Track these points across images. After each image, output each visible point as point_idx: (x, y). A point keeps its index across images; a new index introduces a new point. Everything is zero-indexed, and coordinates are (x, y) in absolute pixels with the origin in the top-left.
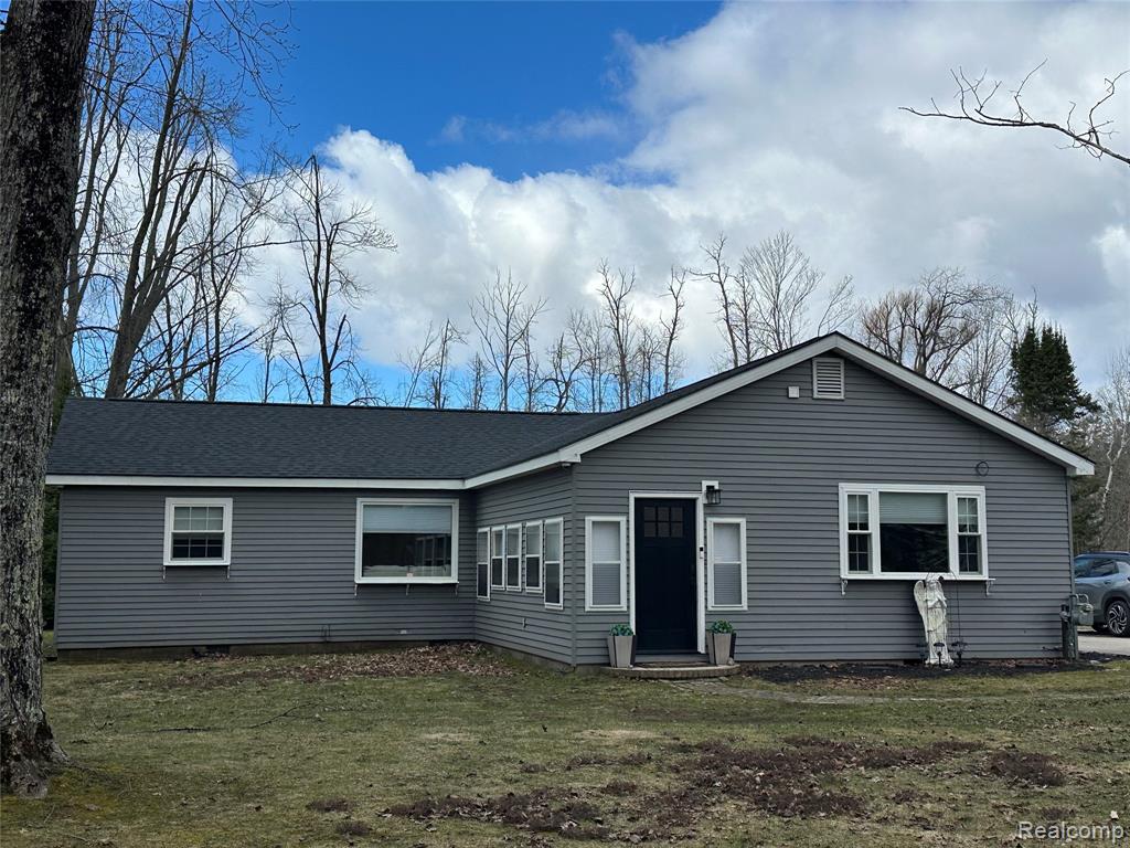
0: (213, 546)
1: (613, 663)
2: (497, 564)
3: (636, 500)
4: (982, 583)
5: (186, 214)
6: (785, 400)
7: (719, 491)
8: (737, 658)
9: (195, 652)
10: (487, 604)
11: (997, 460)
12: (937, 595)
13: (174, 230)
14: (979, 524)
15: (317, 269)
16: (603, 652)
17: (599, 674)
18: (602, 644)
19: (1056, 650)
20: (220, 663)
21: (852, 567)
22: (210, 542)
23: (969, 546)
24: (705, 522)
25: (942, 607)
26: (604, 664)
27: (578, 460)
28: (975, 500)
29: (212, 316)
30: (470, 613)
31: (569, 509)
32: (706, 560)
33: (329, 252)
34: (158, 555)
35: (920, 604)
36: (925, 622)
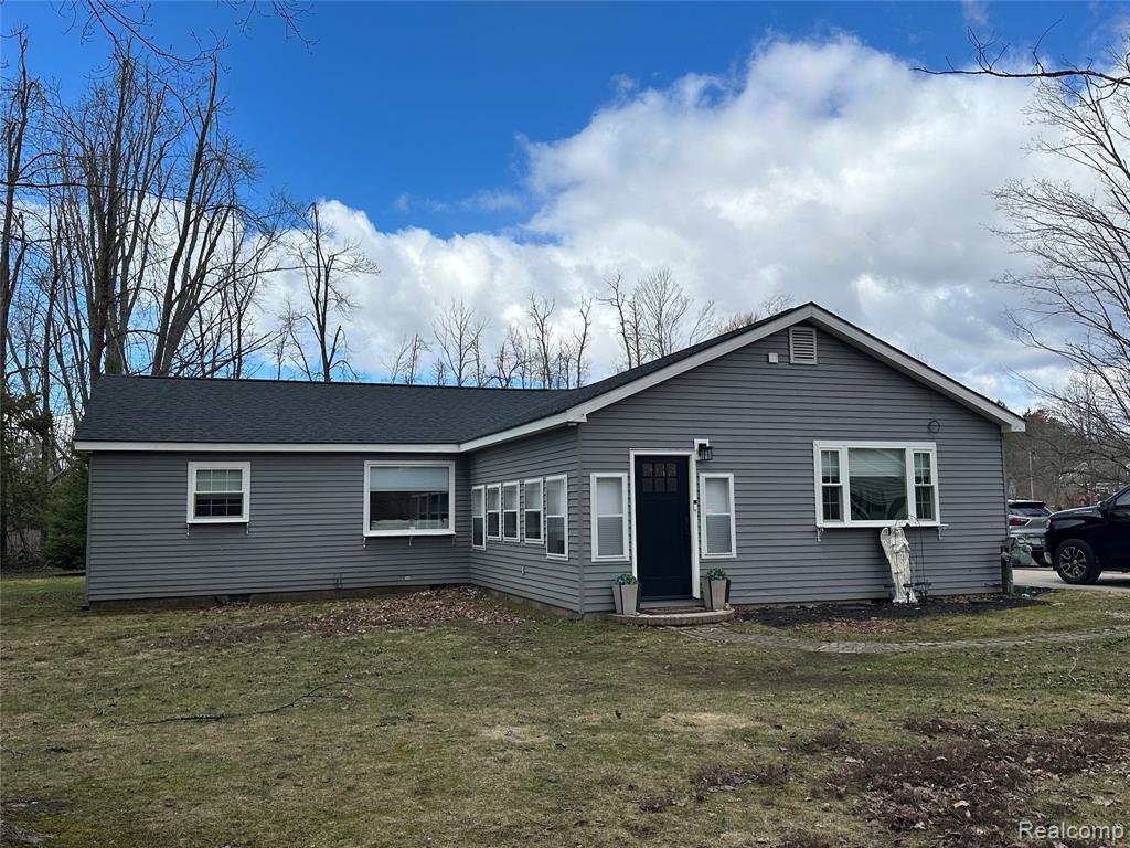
0: (234, 505)
1: (619, 610)
2: (493, 518)
3: (636, 457)
4: (935, 528)
5: (213, 245)
6: (765, 365)
7: (710, 448)
8: (731, 601)
9: (218, 601)
10: (481, 552)
11: (945, 419)
12: (901, 541)
13: (204, 258)
14: (932, 475)
15: (317, 291)
16: (608, 600)
17: (606, 620)
18: (607, 592)
19: (995, 586)
20: (240, 613)
21: (826, 517)
22: (230, 502)
23: (924, 494)
24: (698, 477)
25: (907, 551)
26: (608, 611)
27: (584, 419)
28: (928, 454)
29: (235, 327)
30: (466, 560)
31: (574, 467)
32: (699, 512)
33: (327, 277)
34: (182, 514)
35: (886, 549)
36: (892, 565)
